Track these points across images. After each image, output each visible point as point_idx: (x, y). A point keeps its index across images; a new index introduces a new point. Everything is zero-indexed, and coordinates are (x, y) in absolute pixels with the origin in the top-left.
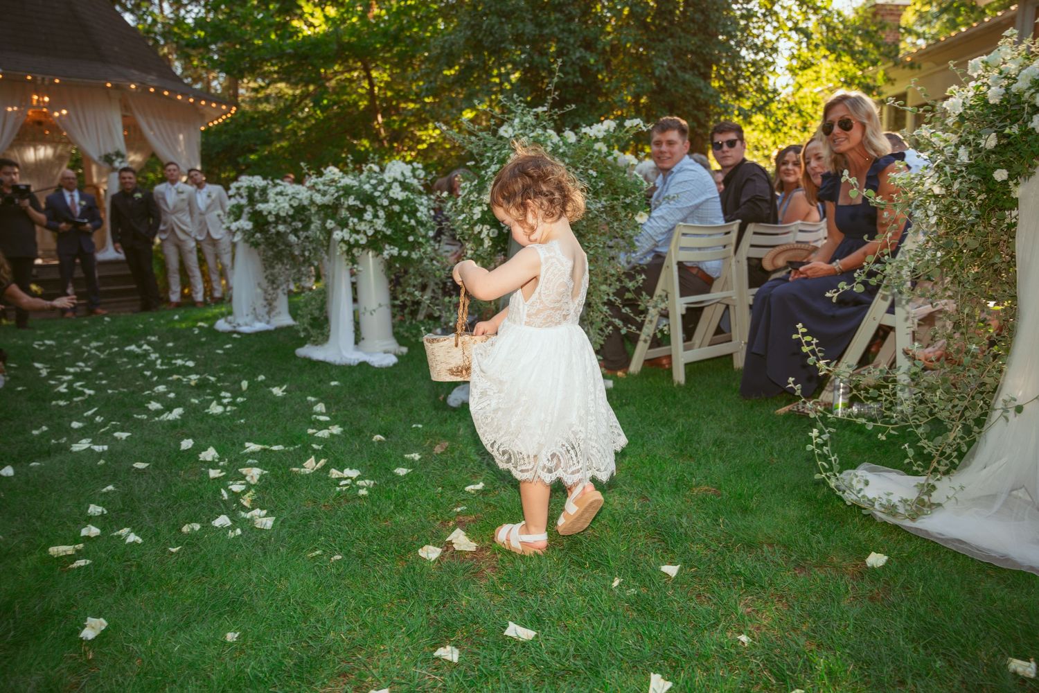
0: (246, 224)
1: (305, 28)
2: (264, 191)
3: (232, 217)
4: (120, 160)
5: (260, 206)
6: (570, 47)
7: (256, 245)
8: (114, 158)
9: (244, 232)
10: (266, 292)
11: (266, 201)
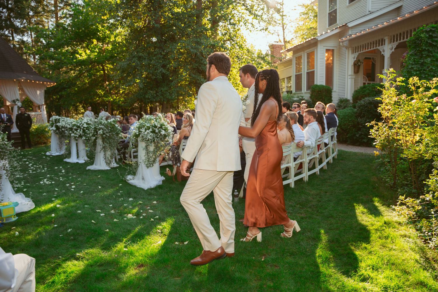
0: (54, 128)
1: (79, 57)
2: (59, 119)
3: (51, 126)
4: (18, 102)
5: (58, 124)
6: (159, 68)
7: (57, 133)
8: (16, 101)
9: (54, 130)
10: (59, 145)
11: (59, 123)
